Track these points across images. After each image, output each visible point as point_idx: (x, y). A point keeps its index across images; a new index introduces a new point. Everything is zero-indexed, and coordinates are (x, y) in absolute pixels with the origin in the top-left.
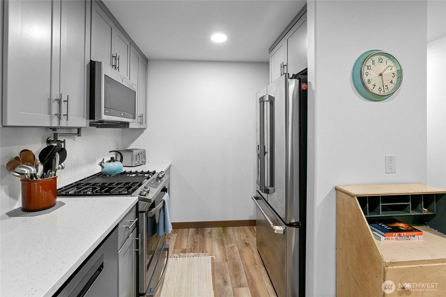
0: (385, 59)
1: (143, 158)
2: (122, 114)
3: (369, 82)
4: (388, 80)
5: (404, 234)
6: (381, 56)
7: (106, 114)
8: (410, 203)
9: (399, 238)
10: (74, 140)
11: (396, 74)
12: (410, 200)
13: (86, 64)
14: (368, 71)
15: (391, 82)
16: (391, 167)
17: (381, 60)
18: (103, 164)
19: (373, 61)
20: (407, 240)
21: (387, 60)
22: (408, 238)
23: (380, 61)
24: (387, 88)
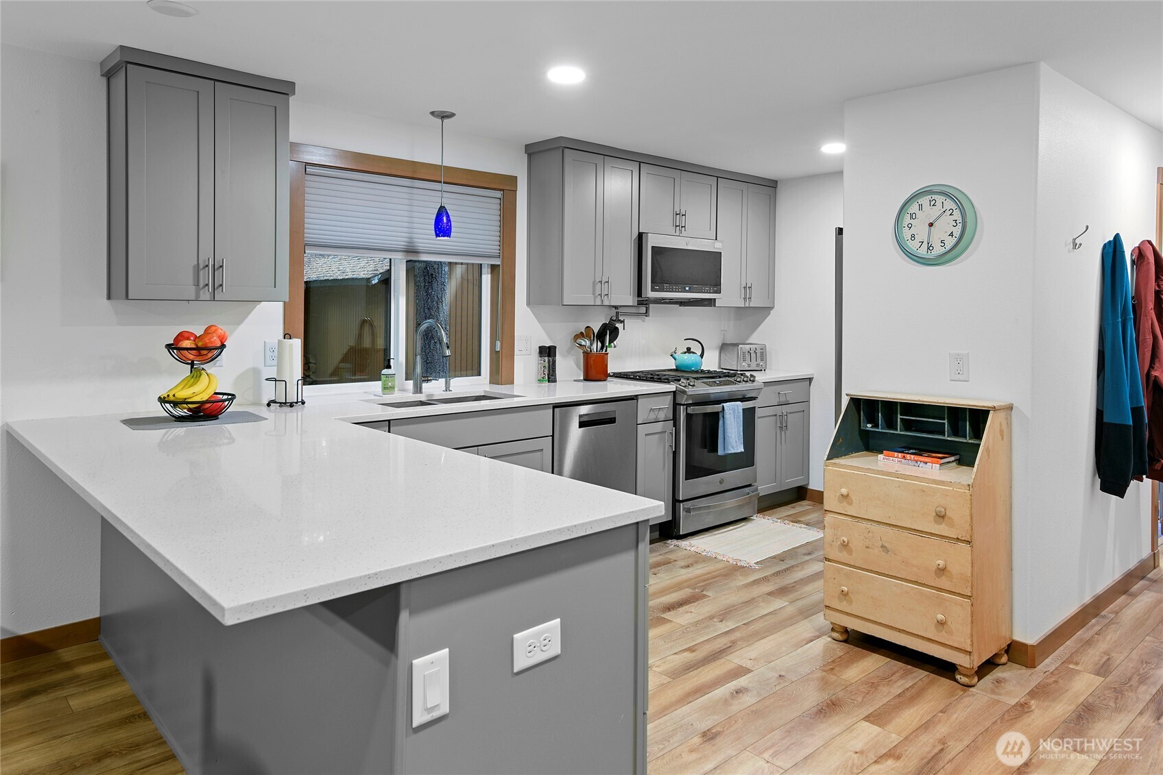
0: (940, 199)
1: (759, 360)
2: (687, 289)
3: (913, 239)
4: (946, 232)
5: (911, 457)
6: (933, 196)
7: (653, 290)
8: (946, 421)
9: (903, 460)
10: (644, 321)
11: (961, 221)
12: (946, 416)
13: (633, 239)
14: (912, 221)
15: (951, 235)
16: (959, 371)
17: (934, 201)
18: (674, 355)
19: (921, 207)
20: (914, 466)
21: (944, 201)
22: (916, 464)
23: (932, 203)
24: (943, 245)
